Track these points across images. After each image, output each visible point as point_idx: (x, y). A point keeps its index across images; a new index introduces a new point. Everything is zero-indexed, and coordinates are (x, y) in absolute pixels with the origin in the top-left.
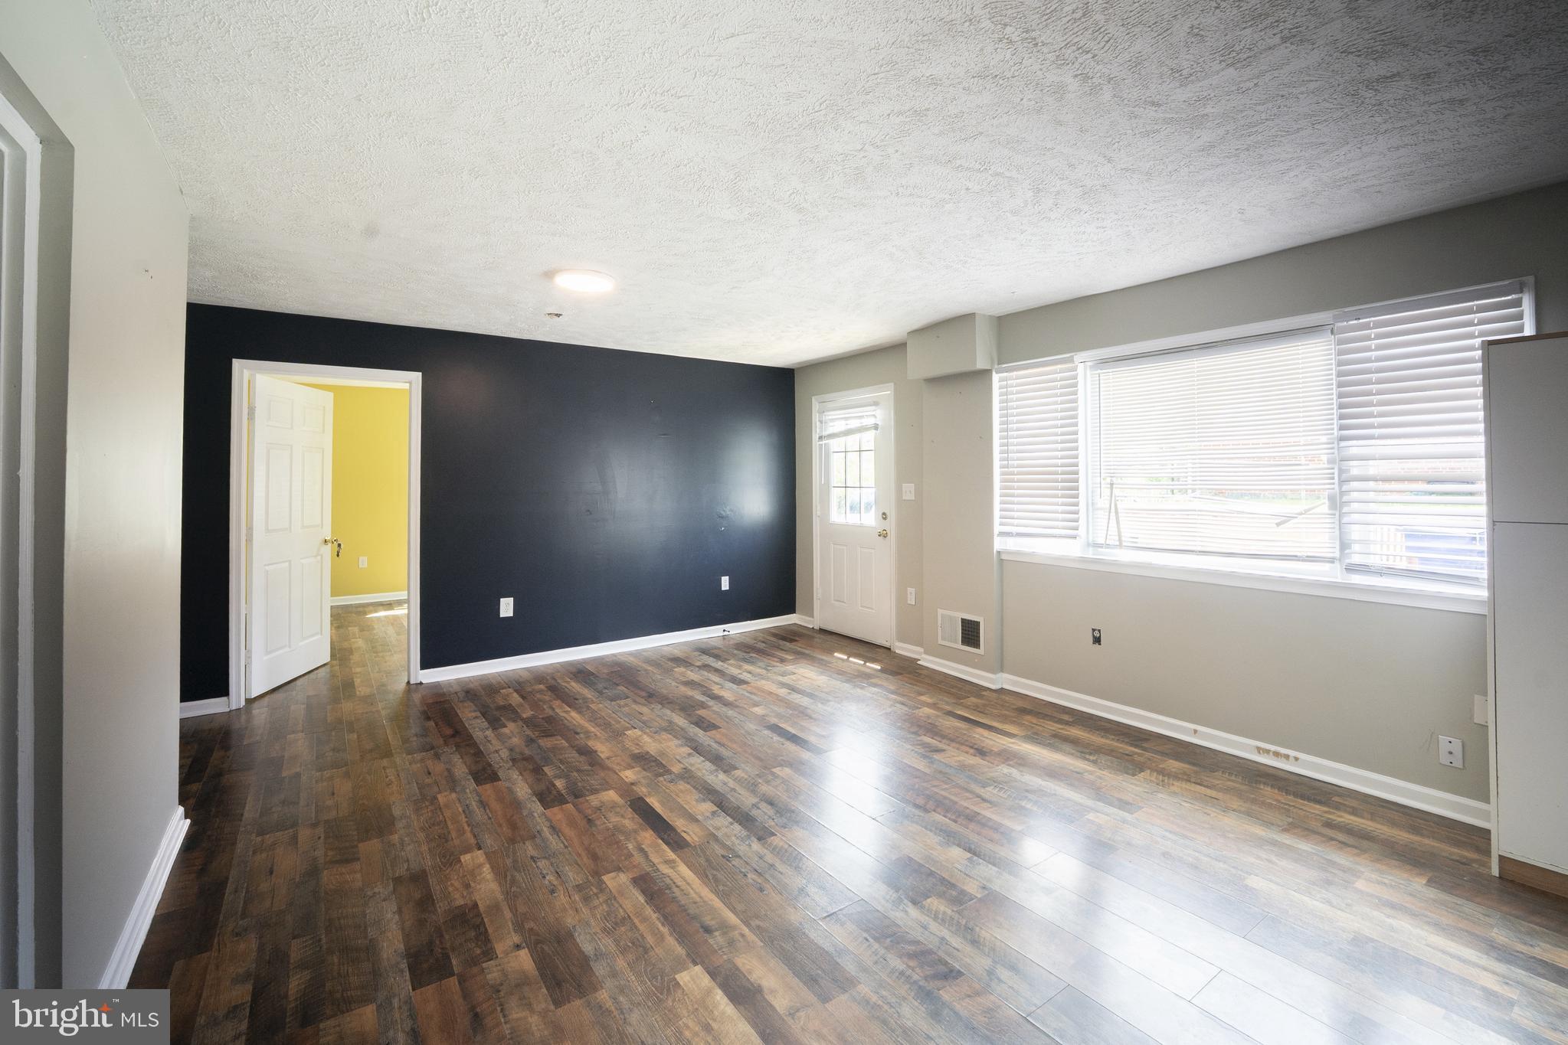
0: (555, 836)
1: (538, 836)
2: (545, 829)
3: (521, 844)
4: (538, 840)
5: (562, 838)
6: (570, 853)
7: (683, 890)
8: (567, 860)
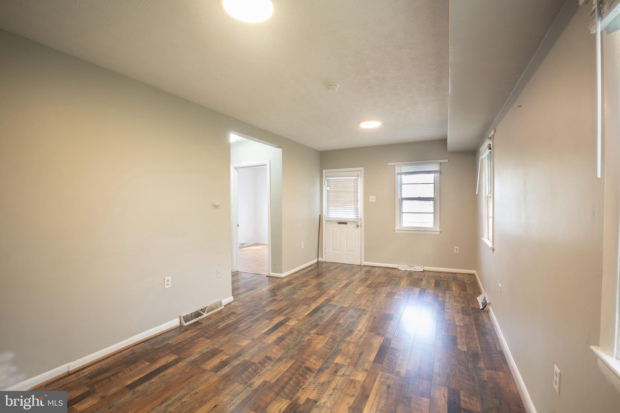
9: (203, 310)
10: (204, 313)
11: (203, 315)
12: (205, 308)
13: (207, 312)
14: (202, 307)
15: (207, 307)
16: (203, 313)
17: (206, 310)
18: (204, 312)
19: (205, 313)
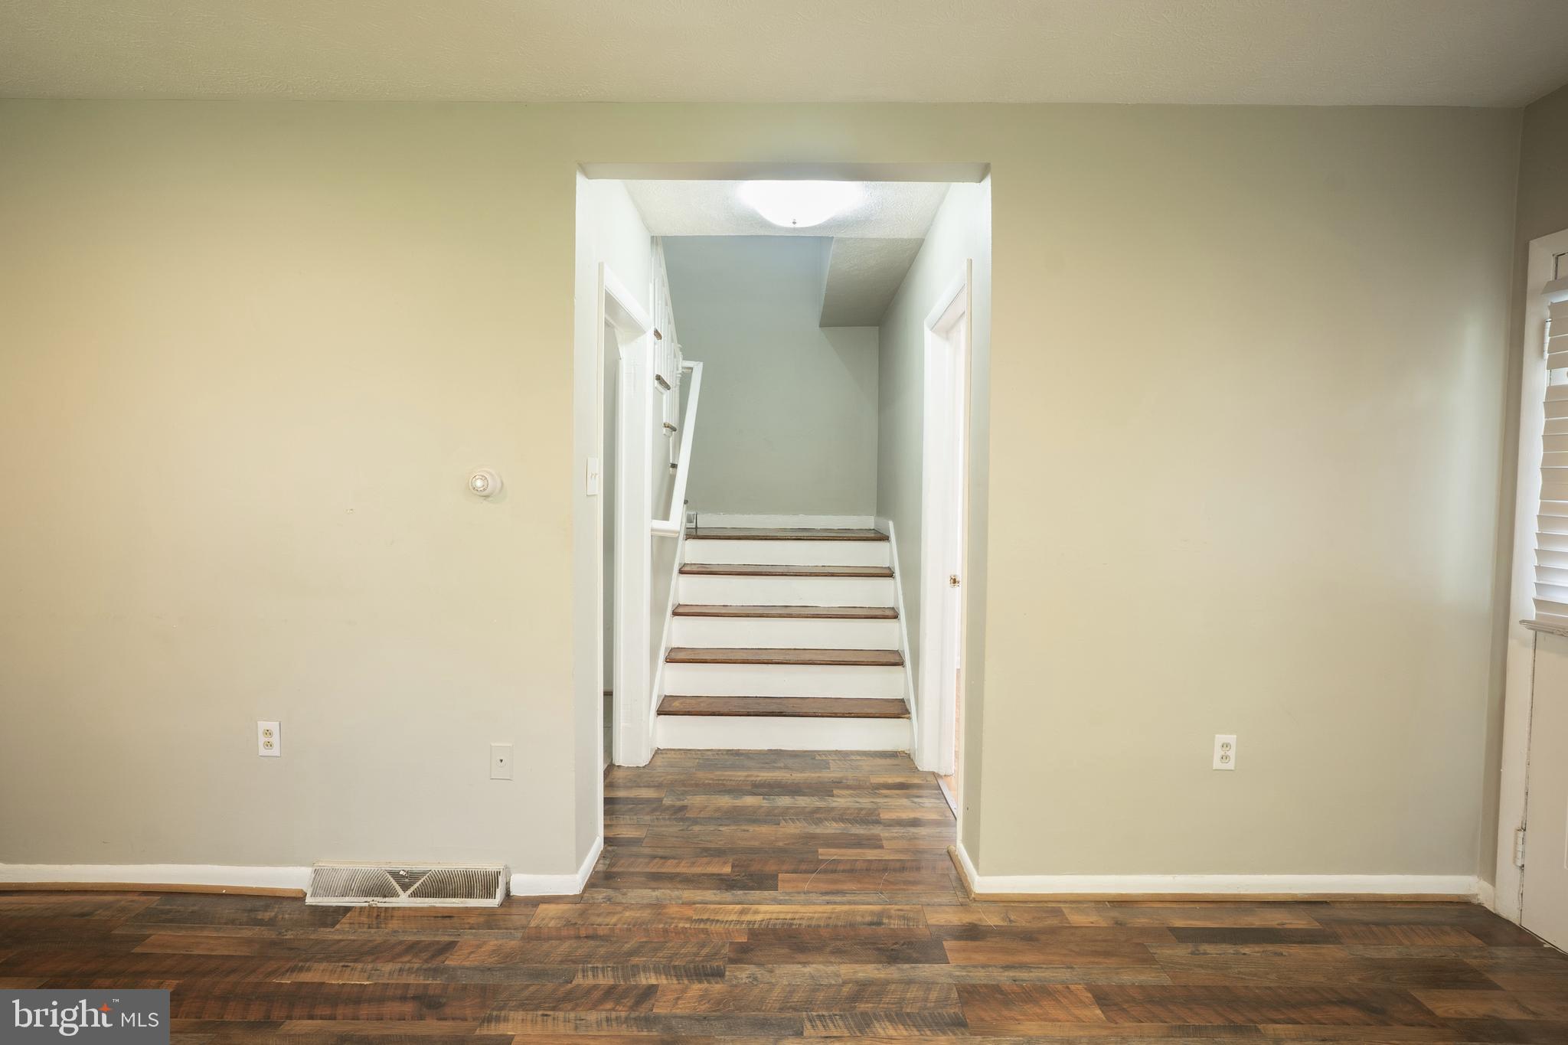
9: (406, 880)
10: (404, 891)
11: (395, 894)
12: (413, 876)
13: (414, 895)
14: (403, 866)
15: (424, 873)
16: (398, 888)
17: (416, 886)
18: (405, 887)
19: (409, 892)
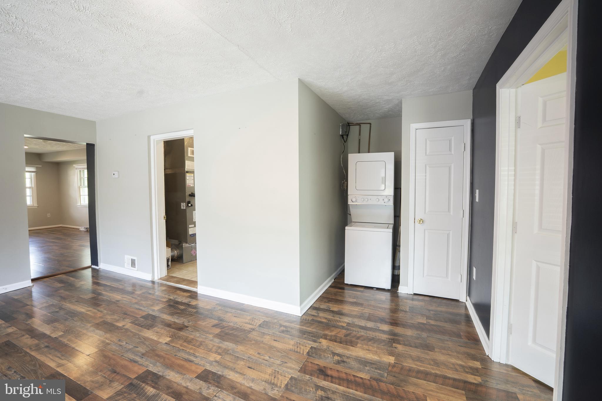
0: (132, 358)
1: (142, 356)
2: (140, 360)
3: (147, 350)
4: (140, 354)
5: (127, 359)
6: (119, 354)
7: (56, 356)
8: (119, 351)
